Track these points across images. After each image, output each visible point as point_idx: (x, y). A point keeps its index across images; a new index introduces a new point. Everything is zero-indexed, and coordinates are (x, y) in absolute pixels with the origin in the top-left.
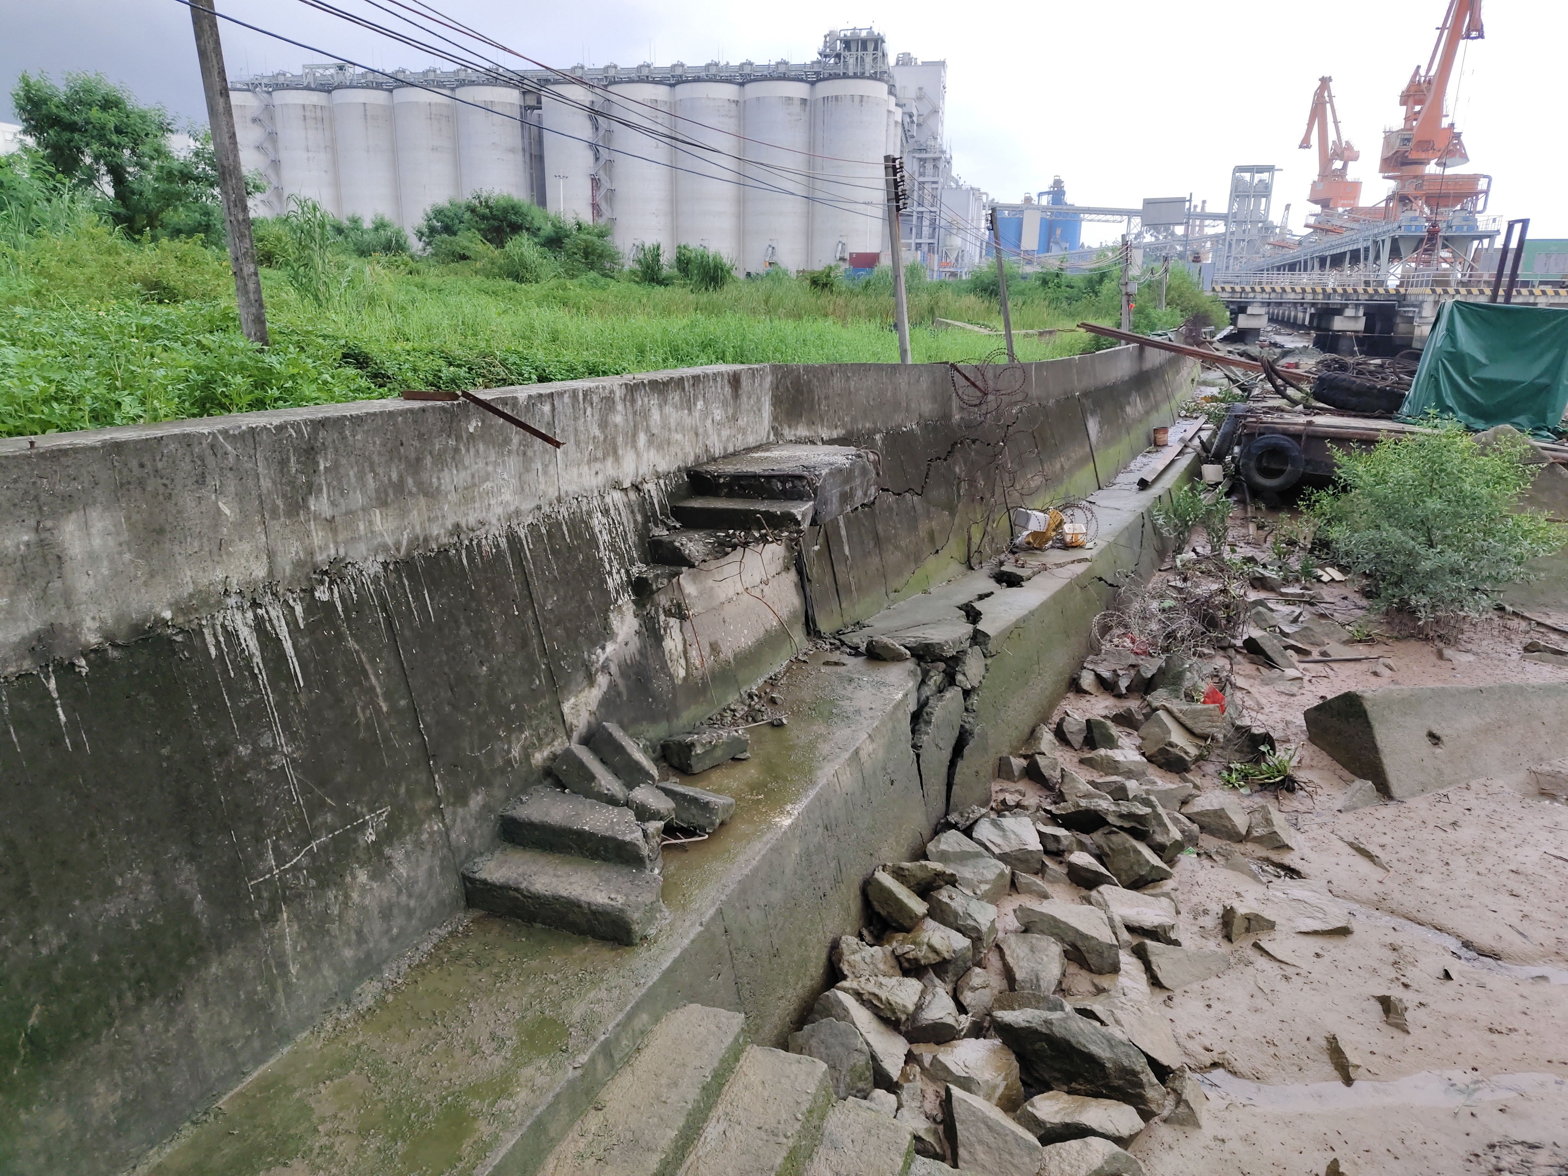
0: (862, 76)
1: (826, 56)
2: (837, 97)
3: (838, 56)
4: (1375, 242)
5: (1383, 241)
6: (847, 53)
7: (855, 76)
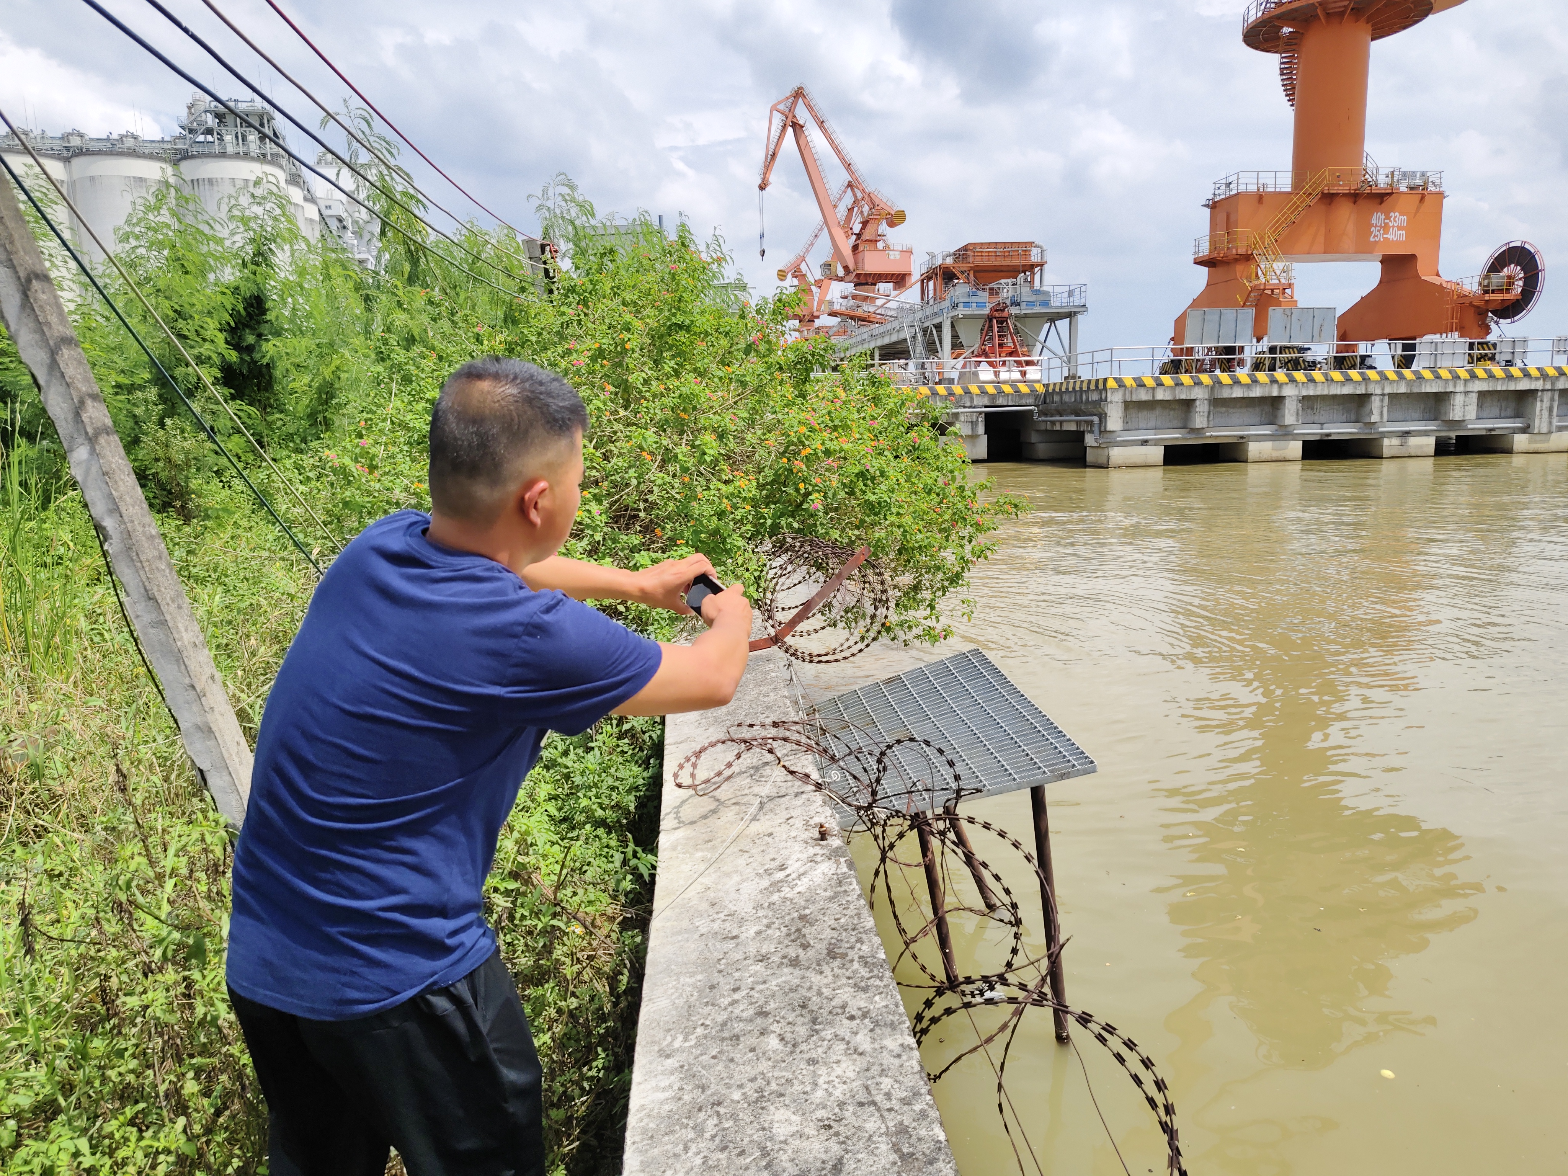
0: (246, 156)
1: (191, 131)
2: (210, 181)
3: (209, 131)
4: (925, 331)
5: (938, 327)
6: (222, 128)
7: (236, 156)
